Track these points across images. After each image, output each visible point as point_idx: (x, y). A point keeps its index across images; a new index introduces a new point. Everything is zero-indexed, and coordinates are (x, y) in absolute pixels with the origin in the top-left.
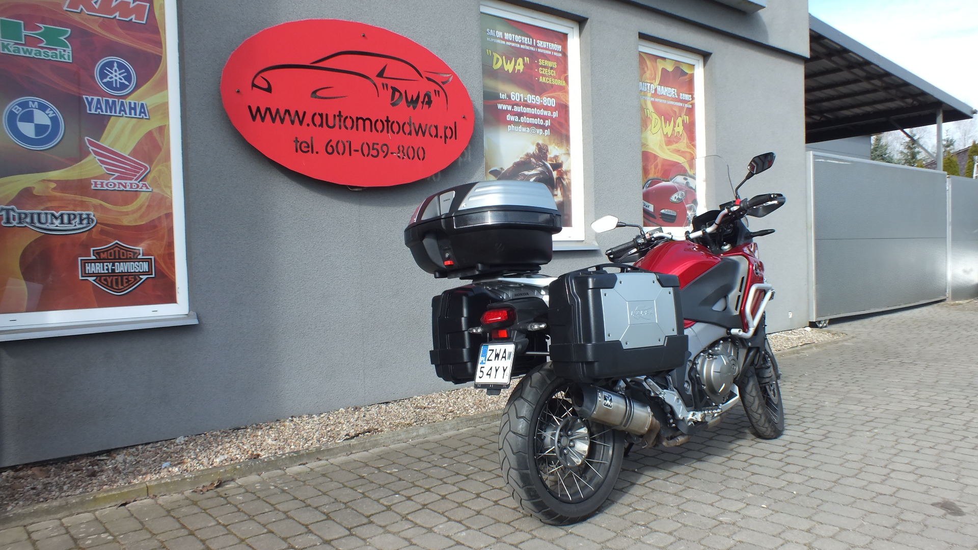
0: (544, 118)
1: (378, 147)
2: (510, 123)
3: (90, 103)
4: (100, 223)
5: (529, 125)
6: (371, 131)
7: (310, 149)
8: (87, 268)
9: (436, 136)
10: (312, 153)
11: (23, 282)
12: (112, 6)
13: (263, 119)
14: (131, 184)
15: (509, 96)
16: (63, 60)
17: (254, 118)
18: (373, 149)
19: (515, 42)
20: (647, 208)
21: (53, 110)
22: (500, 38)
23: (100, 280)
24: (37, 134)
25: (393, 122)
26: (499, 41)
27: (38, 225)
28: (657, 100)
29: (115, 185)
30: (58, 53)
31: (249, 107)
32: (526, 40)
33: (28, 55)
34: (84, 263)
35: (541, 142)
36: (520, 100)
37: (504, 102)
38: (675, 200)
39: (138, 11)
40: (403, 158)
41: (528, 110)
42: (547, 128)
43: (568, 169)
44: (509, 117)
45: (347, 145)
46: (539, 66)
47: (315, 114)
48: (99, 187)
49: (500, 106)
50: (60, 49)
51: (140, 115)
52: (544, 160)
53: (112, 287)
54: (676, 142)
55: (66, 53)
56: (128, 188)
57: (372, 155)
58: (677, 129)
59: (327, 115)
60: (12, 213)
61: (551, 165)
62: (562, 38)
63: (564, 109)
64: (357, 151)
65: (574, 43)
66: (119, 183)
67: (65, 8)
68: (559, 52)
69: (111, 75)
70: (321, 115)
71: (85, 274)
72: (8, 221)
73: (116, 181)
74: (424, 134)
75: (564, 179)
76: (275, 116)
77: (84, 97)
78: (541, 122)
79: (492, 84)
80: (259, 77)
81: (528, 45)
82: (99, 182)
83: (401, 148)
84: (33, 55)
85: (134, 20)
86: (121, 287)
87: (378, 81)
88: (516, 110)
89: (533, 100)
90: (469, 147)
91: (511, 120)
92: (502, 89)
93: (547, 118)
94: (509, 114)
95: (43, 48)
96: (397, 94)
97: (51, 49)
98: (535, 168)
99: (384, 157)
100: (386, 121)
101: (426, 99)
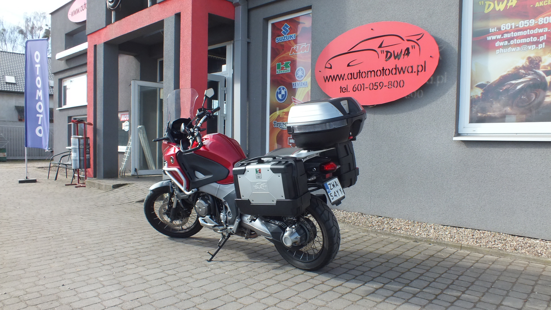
0: (538, 35)
1: (378, 84)
2: (499, 47)
3: (294, 85)
5: (520, 45)
6: (375, 76)
7: (346, 90)
8: (290, 141)
9: (412, 72)
10: (347, 92)
11: (276, 143)
13: (328, 81)
15: (499, 29)
16: (288, 72)
17: (325, 81)
18: (375, 85)
21: (286, 89)
23: (293, 145)
24: (282, 98)
25: (386, 69)
27: (280, 127)
31: (324, 77)
33: (281, 73)
35: (532, 55)
37: (494, 34)
39: (307, 48)
41: (516, 34)
42: (542, 43)
44: (498, 44)
45: (362, 86)
47: (349, 74)
49: (489, 38)
50: (288, 68)
51: (305, 86)
52: (536, 69)
57: (374, 89)
59: (354, 73)
60: (276, 123)
61: (544, 72)
64: (367, 88)
67: (290, 55)
69: (299, 74)
70: (351, 74)
71: (289, 143)
72: (275, 126)
74: (404, 73)
76: (333, 78)
77: (292, 83)
78: (535, 39)
79: (482, 25)
80: (327, 63)
83: (390, 83)
85: (306, 52)
87: (379, 50)
88: (506, 37)
89: (526, 24)
90: (446, 73)
91: (500, 45)
92: (493, 26)
93: (542, 34)
94: (498, 42)
95: (284, 69)
96: (389, 54)
97: (286, 69)
98: (525, 77)
99: (381, 89)
100: (382, 70)
101: (406, 52)
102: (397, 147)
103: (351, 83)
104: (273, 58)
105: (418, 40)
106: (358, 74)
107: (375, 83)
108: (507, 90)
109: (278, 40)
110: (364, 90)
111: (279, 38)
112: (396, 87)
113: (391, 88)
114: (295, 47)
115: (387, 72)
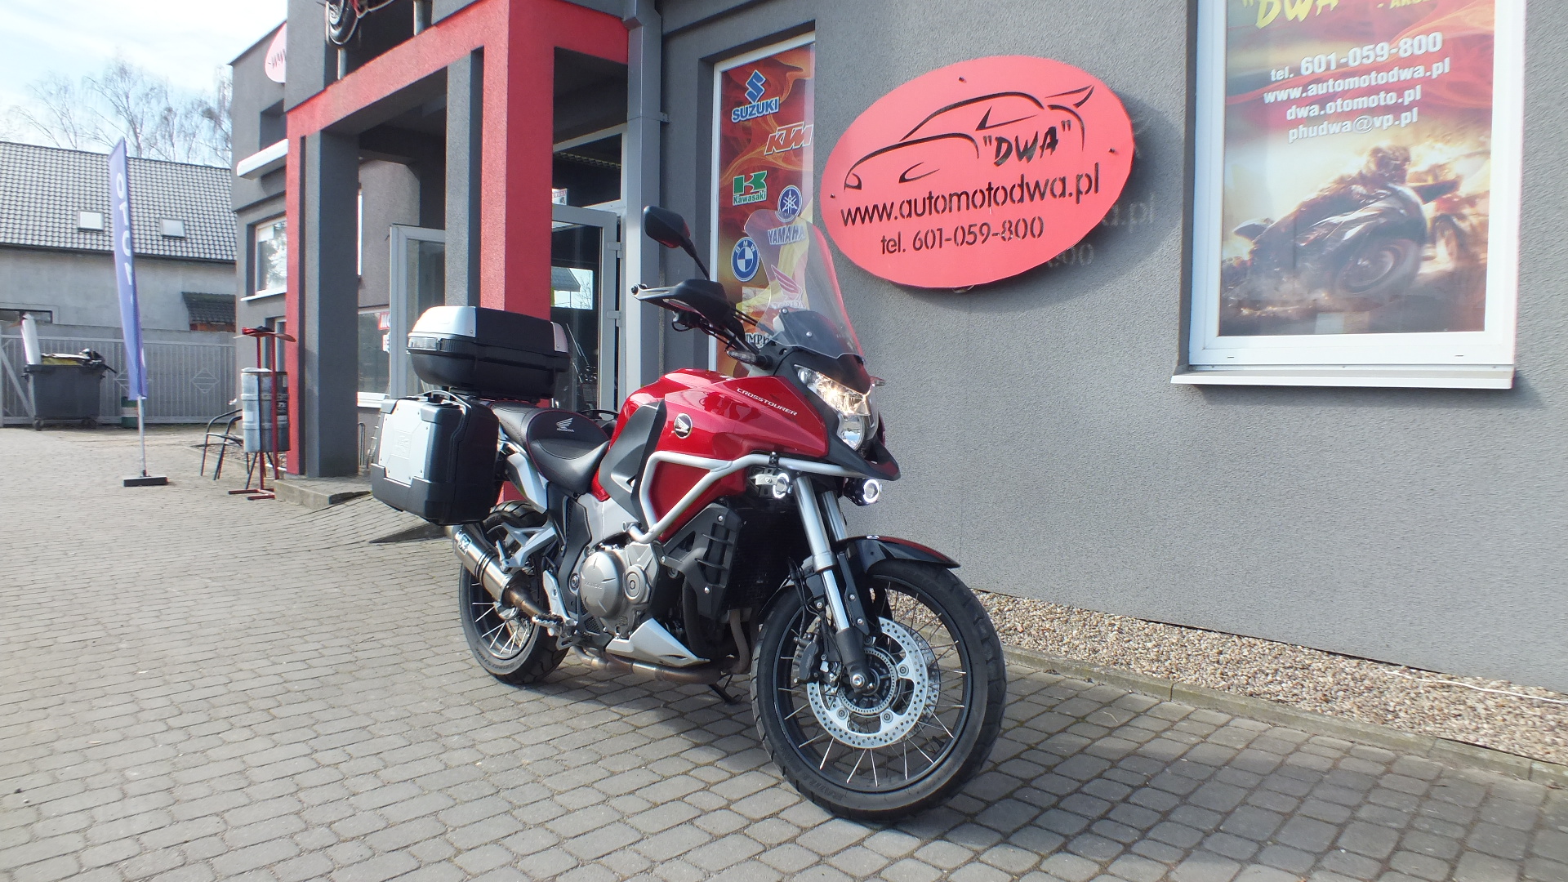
0: (1400, 88)
1: (975, 229)
2: (1297, 122)
3: (771, 236)
5: (1352, 115)
6: (968, 208)
7: (897, 247)
9: (1063, 194)
10: (900, 251)
12: (792, 138)
13: (853, 222)
15: (1296, 71)
16: (762, 200)
17: (846, 223)
18: (970, 233)
21: (755, 245)
24: (746, 269)
25: (998, 189)
30: (760, 194)
31: (842, 211)
33: (745, 202)
35: (1385, 143)
37: (1283, 85)
39: (806, 135)
41: (1351, 83)
42: (1409, 108)
43: (1481, 190)
44: (1293, 113)
45: (937, 234)
47: (904, 203)
49: (1269, 98)
50: (761, 190)
51: (798, 238)
52: (1395, 182)
55: (764, 193)
57: (967, 242)
59: (916, 200)
61: (1418, 190)
63: (1472, 47)
64: (951, 239)
67: (765, 153)
69: (787, 204)
70: (909, 202)
74: (1042, 196)
75: (1462, 218)
76: (864, 215)
77: (768, 231)
78: (1391, 98)
79: (1250, 60)
80: (850, 174)
83: (1007, 225)
85: (803, 146)
87: (978, 136)
88: (1315, 93)
89: (1368, 57)
90: (1153, 197)
91: (1300, 117)
92: (1277, 62)
93: (1410, 84)
94: (1294, 107)
95: (752, 193)
96: (1004, 146)
97: (756, 193)
98: (1365, 204)
99: (983, 242)
100: (987, 190)
101: (1048, 140)
102: (1028, 403)
103: (908, 228)
104: (725, 163)
105: (1078, 105)
106: (927, 202)
107: (970, 226)
108: (1318, 243)
109: (739, 114)
110: (941, 246)
111: (739, 109)
112: (1023, 238)
113: (1010, 238)
114: (776, 133)
115: (1000, 195)
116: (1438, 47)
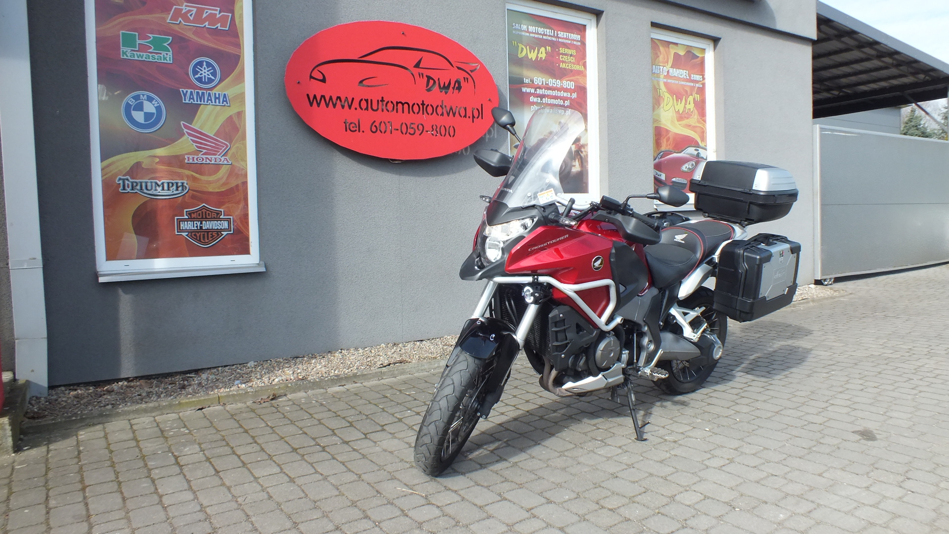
0: (564, 99)
1: (415, 126)
2: (533, 103)
3: (185, 95)
4: (191, 190)
5: (550, 105)
6: (409, 113)
7: (357, 129)
8: (181, 225)
9: (465, 116)
10: (359, 131)
11: (134, 235)
12: (203, 17)
13: (318, 105)
14: (215, 159)
15: (532, 81)
16: (165, 61)
17: (311, 104)
18: (410, 128)
19: (538, 34)
20: (659, 177)
21: (158, 101)
22: (525, 31)
23: (191, 236)
24: (146, 120)
25: (428, 105)
26: (523, 33)
27: (145, 191)
28: (669, 81)
29: (203, 160)
30: (162, 56)
31: (308, 95)
32: (548, 31)
33: (140, 59)
34: (179, 221)
36: (543, 84)
37: (528, 86)
38: (686, 170)
39: (223, 20)
40: (436, 135)
41: (550, 92)
42: (566, 108)
43: (586, 143)
44: (532, 99)
45: (388, 125)
46: (559, 54)
47: (362, 100)
48: (191, 161)
49: (524, 90)
50: (164, 53)
51: (223, 103)
53: (200, 240)
54: (688, 118)
55: (168, 56)
56: (213, 162)
57: (409, 133)
58: (688, 106)
59: (371, 100)
60: (127, 182)
62: (582, 29)
63: (582, 90)
64: (398, 130)
65: (592, 33)
66: (206, 158)
67: (168, 21)
68: (578, 41)
69: (201, 72)
70: (367, 101)
71: (180, 230)
72: (124, 189)
73: (204, 157)
74: (454, 115)
75: (582, 152)
76: (329, 102)
77: (181, 90)
78: (561, 102)
79: (517, 70)
80: (316, 70)
81: (550, 36)
82: (191, 157)
83: (434, 127)
84: (144, 59)
85: (219, 28)
86: (207, 241)
87: (416, 71)
88: (539, 93)
89: (554, 84)
92: (527, 75)
93: (567, 99)
94: (532, 96)
95: (151, 53)
96: (431, 82)
97: (157, 53)
99: (420, 135)
100: (421, 104)
101: (457, 85)
103: (366, 118)
104: (105, 14)
105: (471, 71)
106: (380, 103)
107: (411, 124)
110: (391, 133)
112: (444, 136)
114: (184, 7)
115: (430, 110)
116: (573, 88)
